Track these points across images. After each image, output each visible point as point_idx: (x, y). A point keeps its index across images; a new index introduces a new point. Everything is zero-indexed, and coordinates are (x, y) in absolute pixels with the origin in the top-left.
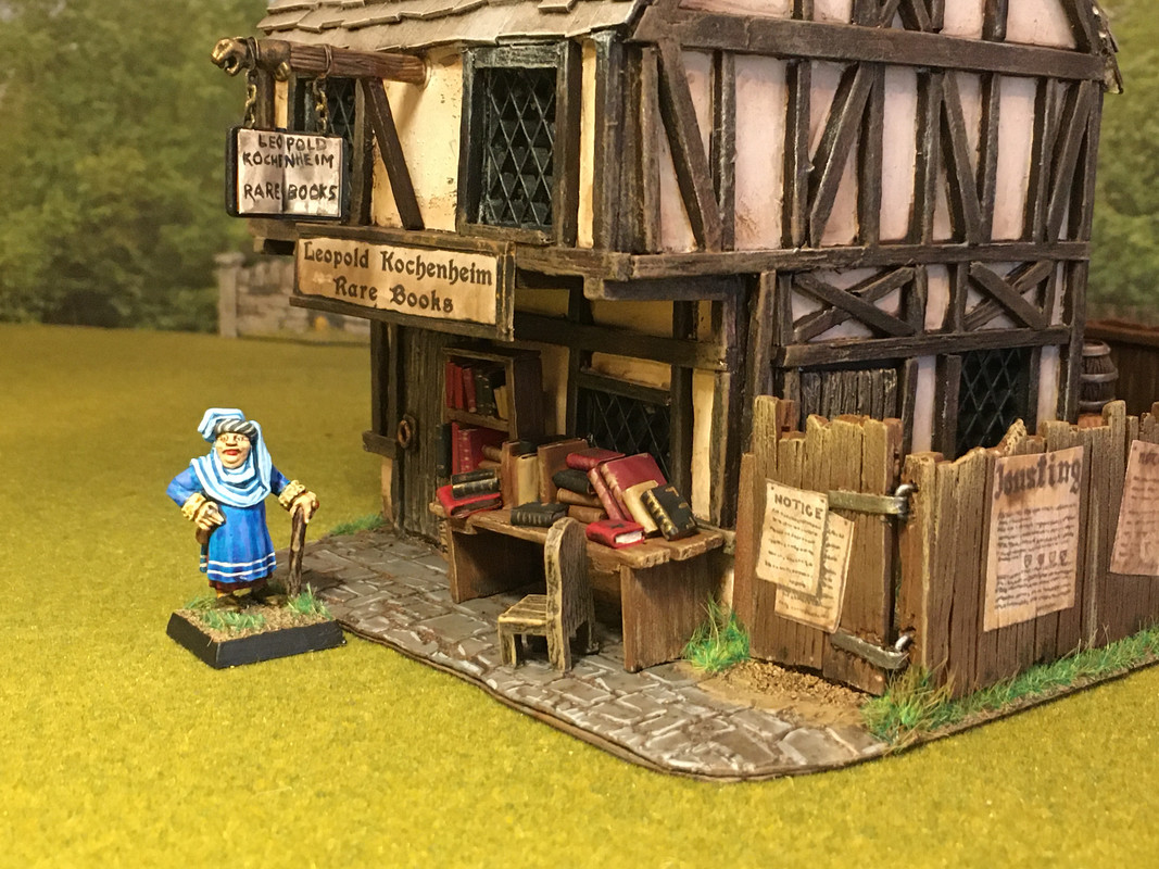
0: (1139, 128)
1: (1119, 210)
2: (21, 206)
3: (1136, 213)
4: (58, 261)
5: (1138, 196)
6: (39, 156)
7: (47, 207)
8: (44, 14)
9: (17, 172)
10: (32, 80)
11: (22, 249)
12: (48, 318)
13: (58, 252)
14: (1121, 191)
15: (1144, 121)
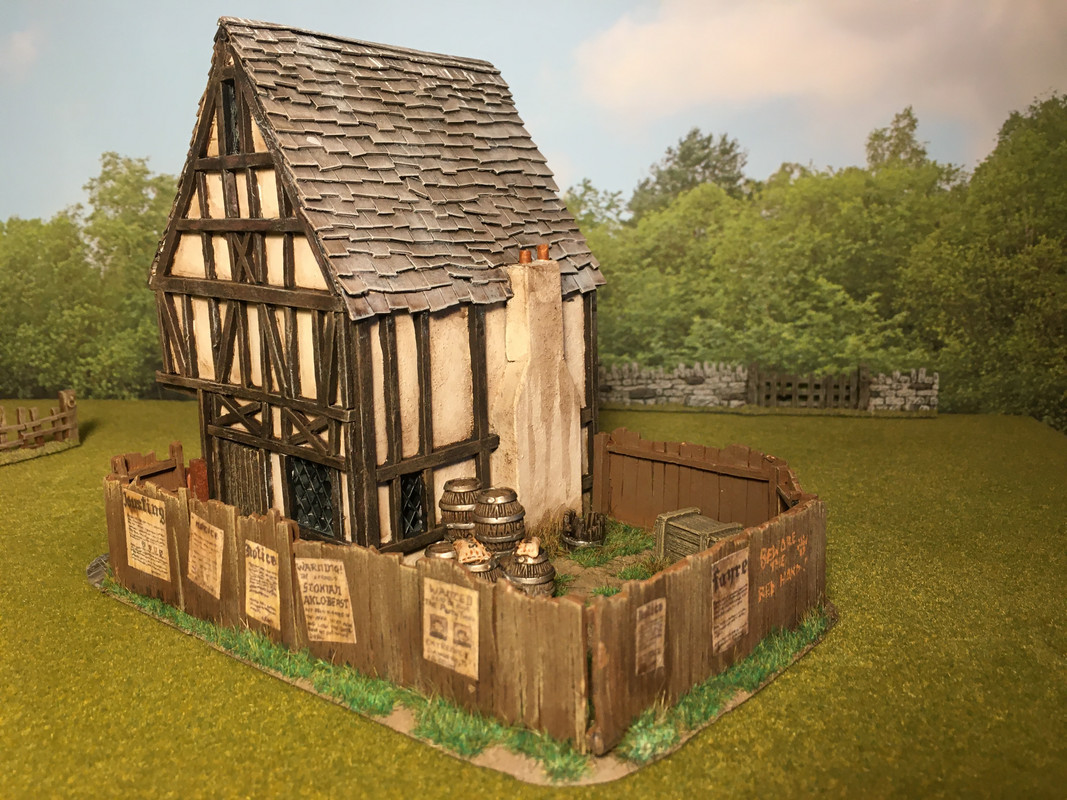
0: (785, 276)
1: (776, 320)
2: (123, 329)
3: (785, 321)
4: (148, 361)
5: (785, 312)
6: (133, 299)
7: (140, 329)
8: (135, 213)
9: (120, 309)
10: (129, 254)
11: (124, 355)
12: (142, 396)
13: (148, 355)
14: (776, 310)
15: (788, 272)
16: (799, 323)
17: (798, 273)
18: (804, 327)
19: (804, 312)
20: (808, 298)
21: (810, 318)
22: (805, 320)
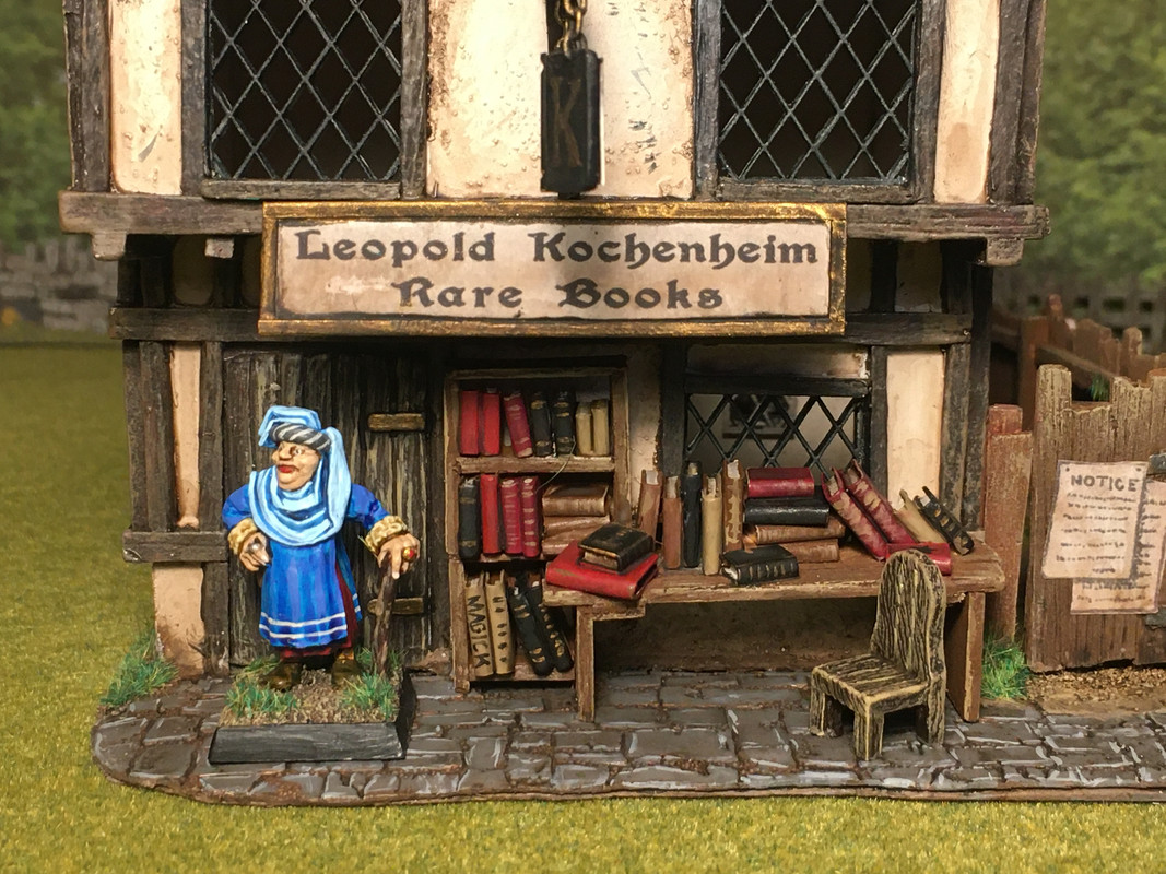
16: (1112, 160)
17: (1113, 42)
18: (1123, 169)
19: (1123, 133)
20: (1132, 101)
21: (1136, 148)
22: (1124, 155)
